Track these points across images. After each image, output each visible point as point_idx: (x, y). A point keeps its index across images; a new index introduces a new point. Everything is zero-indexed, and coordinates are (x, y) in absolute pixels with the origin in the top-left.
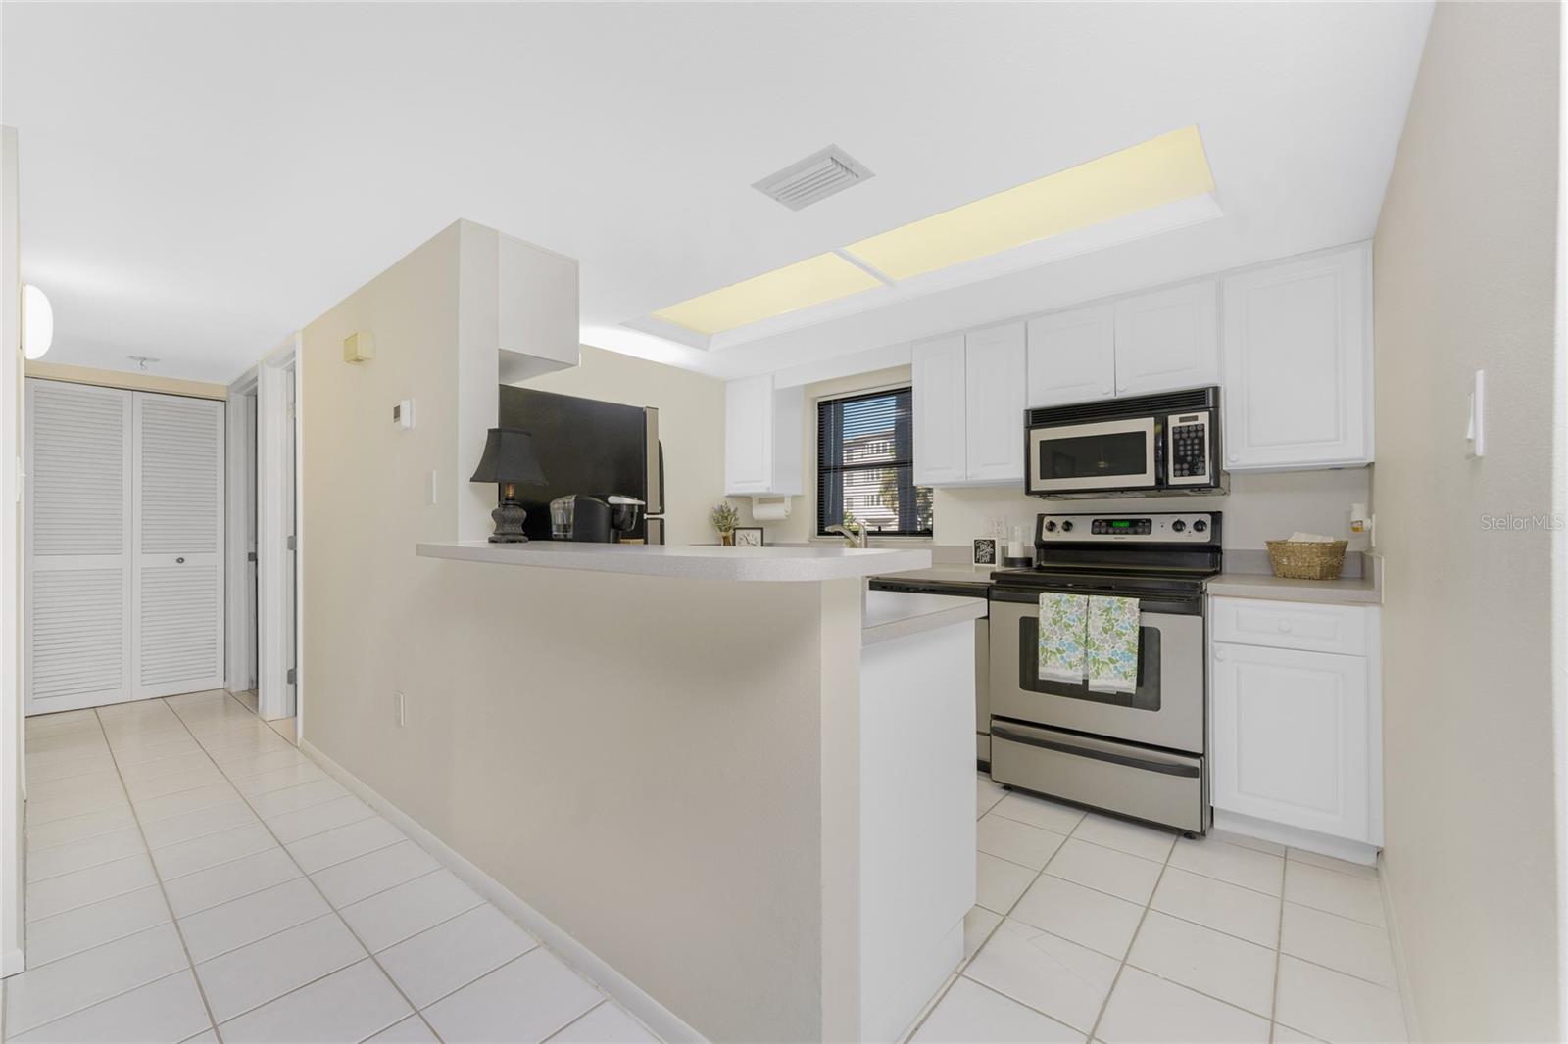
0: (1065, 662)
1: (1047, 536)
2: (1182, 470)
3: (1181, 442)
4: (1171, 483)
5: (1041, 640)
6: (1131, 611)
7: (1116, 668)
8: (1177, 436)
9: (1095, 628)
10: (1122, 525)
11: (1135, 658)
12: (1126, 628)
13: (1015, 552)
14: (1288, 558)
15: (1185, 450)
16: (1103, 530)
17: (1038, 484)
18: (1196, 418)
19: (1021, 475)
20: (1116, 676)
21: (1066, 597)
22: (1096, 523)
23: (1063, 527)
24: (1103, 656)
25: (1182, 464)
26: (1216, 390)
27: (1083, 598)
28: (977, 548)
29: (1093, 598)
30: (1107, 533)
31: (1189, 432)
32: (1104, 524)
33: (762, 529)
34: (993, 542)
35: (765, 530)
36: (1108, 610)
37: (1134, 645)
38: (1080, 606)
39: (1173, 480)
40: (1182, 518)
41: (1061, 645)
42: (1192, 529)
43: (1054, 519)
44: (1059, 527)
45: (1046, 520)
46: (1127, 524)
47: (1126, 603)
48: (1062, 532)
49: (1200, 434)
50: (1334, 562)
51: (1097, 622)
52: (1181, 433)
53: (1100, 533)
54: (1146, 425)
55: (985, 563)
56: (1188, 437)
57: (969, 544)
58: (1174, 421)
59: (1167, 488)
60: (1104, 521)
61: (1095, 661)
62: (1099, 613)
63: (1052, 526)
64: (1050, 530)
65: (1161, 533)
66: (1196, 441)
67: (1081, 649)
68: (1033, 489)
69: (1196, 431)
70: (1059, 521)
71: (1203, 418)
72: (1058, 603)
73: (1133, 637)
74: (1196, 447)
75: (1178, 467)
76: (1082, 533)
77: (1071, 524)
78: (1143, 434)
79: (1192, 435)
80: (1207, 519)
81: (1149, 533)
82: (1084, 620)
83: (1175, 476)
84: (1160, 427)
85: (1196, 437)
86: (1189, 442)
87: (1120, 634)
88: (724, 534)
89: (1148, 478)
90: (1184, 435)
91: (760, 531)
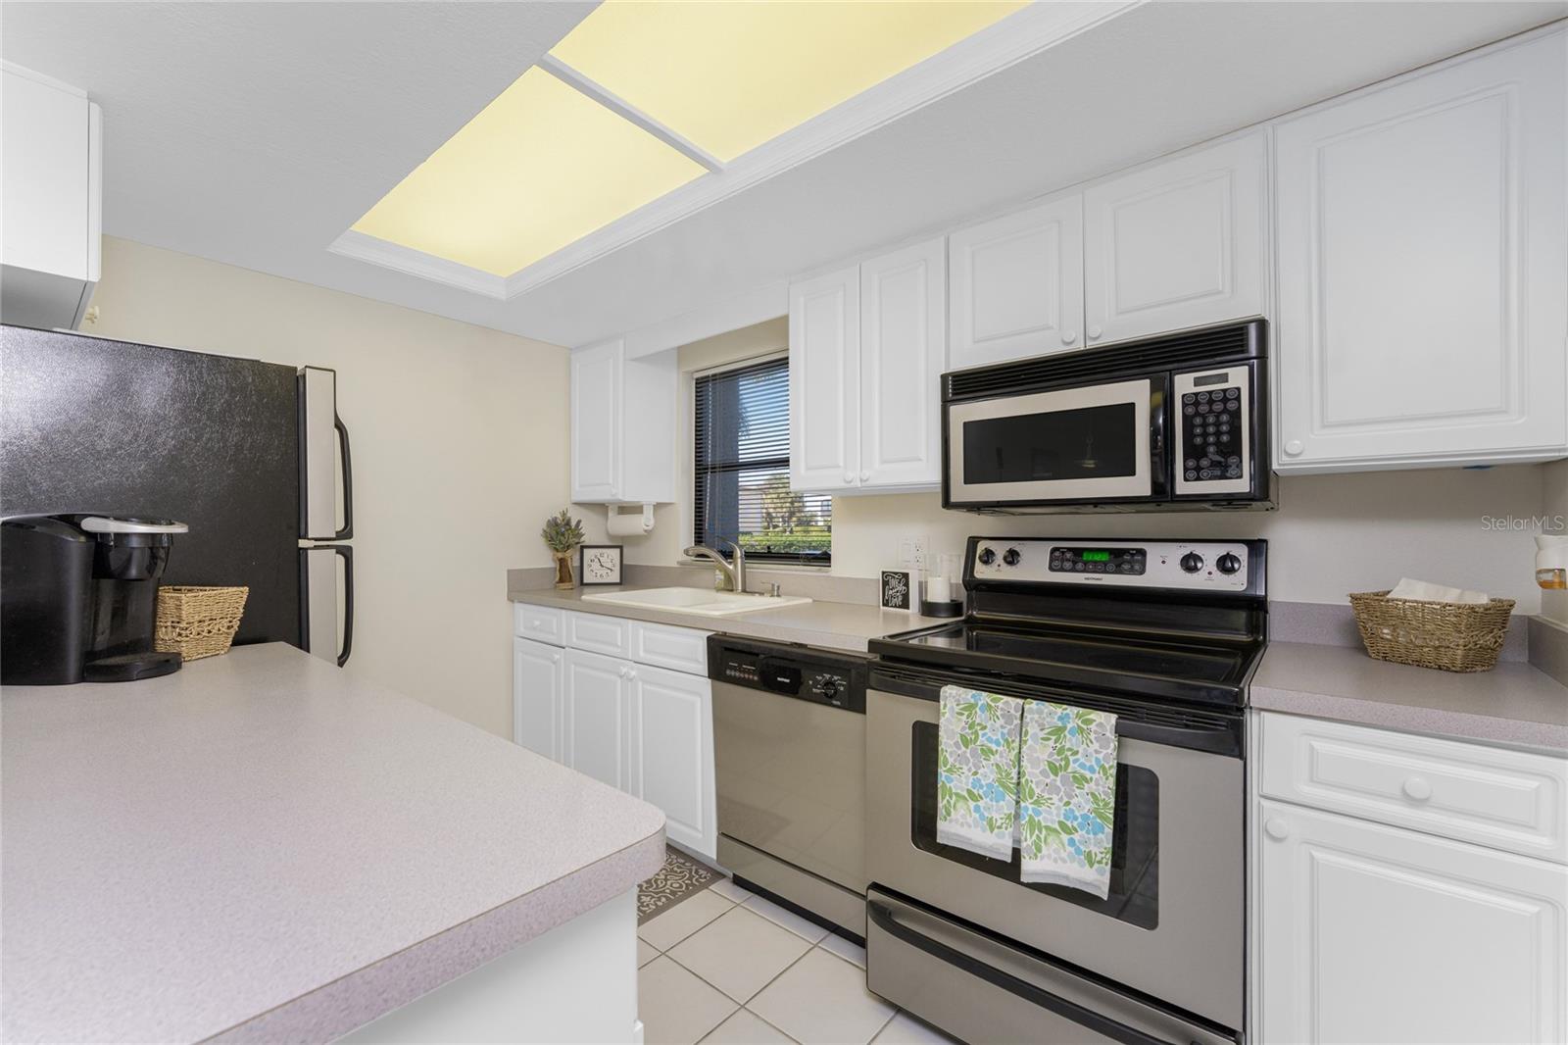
0: (982, 816)
1: (982, 572)
2: (1198, 469)
3: (1198, 421)
4: (1179, 491)
5: (942, 770)
6: (1102, 738)
7: (1072, 842)
8: (1190, 410)
9: (1035, 762)
10: (1098, 557)
11: (1109, 829)
12: (1092, 770)
13: (939, 594)
14: (1394, 628)
15: (1205, 435)
16: (1068, 565)
17: (962, 492)
18: (1224, 378)
19: (937, 477)
20: (1073, 860)
21: (985, 697)
22: (1057, 554)
23: (1005, 558)
24: (1051, 815)
25: (1198, 459)
26: (1262, 325)
27: (1014, 702)
28: (885, 583)
29: (1033, 705)
30: (1073, 570)
31: (1211, 402)
32: (1069, 555)
33: (621, 548)
34: (906, 576)
35: (625, 550)
36: (1058, 731)
37: (1106, 804)
38: (1008, 718)
39: (1183, 487)
40: (1198, 549)
41: (977, 783)
42: (1214, 569)
43: (992, 545)
44: (999, 558)
45: (981, 547)
46: (1104, 557)
47: (1092, 721)
48: (1004, 565)
49: (1232, 406)
50: (1488, 640)
51: (1038, 753)
52: (1197, 404)
53: (1062, 570)
54: (1136, 393)
55: (895, 606)
56: (1211, 411)
57: (875, 578)
58: (1185, 384)
59: (1172, 501)
60: (1069, 549)
61: (1034, 825)
62: (1042, 734)
63: (988, 557)
64: (986, 562)
65: (1162, 571)
66: (1225, 418)
67: (1010, 798)
68: (953, 499)
69: (1225, 400)
70: (1000, 549)
71: (1238, 377)
72: (970, 707)
73: (1105, 786)
74: (1224, 428)
75: (1191, 463)
76: (1035, 567)
77: (1018, 554)
78: (1129, 409)
79: (1219, 407)
80: (1241, 552)
81: (1142, 572)
82: (1016, 744)
83: (1186, 480)
84: (1159, 397)
85: (1225, 411)
86: (1211, 419)
87: (1081, 780)
88: (560, 555)
89: (1139, 484)
90: (1203, 409)
91: (618, 551)
